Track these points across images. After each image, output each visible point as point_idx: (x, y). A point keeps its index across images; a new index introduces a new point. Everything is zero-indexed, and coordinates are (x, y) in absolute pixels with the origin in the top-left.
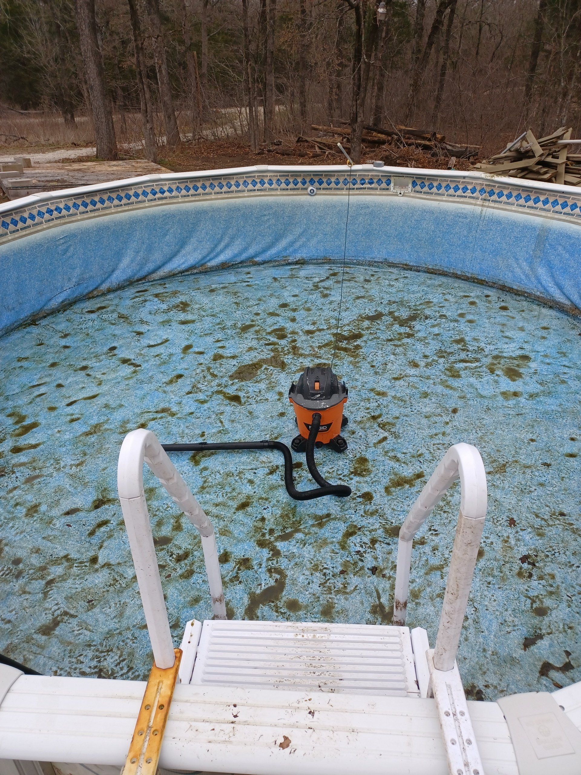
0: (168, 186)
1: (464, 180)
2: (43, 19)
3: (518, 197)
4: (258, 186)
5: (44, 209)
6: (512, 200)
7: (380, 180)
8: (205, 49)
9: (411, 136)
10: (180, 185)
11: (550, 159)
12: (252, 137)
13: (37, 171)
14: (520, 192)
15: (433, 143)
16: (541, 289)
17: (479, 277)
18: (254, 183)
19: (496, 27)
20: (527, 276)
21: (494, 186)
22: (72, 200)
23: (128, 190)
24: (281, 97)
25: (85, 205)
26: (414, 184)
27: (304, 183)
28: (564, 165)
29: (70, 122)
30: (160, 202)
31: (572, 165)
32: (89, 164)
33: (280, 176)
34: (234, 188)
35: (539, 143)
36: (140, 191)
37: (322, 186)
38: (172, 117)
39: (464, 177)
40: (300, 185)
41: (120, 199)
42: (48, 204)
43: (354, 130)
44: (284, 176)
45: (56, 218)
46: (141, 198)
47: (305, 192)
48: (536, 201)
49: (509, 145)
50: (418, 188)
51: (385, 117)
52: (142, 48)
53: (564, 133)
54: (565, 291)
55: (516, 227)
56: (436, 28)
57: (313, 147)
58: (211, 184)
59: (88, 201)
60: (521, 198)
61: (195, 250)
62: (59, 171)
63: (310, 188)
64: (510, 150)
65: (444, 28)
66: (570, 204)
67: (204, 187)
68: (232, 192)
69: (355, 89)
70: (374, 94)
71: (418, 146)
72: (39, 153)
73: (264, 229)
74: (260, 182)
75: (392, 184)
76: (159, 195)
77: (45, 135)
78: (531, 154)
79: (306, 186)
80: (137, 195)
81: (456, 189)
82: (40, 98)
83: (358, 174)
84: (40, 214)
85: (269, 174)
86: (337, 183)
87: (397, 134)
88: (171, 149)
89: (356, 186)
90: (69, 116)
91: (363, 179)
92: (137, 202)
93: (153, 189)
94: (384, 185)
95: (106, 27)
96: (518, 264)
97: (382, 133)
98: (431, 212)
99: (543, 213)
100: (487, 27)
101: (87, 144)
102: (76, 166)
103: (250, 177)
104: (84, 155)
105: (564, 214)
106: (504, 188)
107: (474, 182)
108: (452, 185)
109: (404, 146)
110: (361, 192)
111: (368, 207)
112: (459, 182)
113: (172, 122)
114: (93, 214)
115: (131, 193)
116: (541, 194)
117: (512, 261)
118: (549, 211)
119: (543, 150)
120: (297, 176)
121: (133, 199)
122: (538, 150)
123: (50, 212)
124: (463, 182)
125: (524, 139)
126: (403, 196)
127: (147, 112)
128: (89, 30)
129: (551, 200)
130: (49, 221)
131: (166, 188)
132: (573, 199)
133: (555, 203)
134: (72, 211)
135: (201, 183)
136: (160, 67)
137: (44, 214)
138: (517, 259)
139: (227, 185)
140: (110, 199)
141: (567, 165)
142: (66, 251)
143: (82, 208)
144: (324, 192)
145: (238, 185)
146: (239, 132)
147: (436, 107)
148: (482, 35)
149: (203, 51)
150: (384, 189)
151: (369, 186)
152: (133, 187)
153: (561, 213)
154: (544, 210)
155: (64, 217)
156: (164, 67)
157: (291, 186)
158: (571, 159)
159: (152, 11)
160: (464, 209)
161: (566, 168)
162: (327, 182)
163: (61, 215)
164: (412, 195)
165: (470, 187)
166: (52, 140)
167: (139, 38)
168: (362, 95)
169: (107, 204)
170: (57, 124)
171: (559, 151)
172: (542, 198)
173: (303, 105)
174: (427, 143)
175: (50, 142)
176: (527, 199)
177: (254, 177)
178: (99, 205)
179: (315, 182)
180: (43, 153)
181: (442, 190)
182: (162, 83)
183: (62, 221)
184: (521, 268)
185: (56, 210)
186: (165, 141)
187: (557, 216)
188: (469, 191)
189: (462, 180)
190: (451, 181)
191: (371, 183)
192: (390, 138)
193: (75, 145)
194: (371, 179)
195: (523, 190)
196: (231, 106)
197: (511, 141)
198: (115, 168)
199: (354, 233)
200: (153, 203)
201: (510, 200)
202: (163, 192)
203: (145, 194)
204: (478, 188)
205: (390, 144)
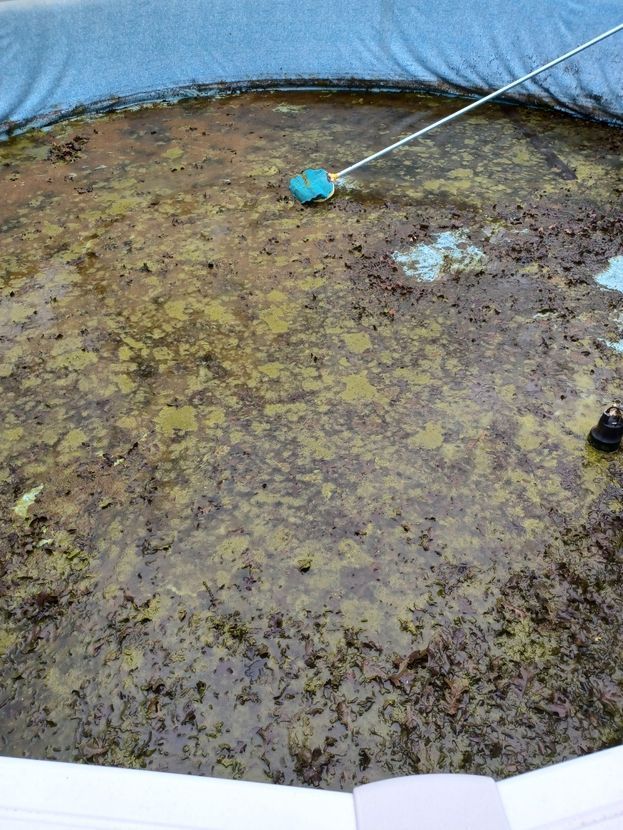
16: (399, 71)
17: (321, 77)
20: (378, 59)
54: (429, 64)
96: (364, 46)
117: (357, 44)
138: (362, 40)
184: (369, 50)
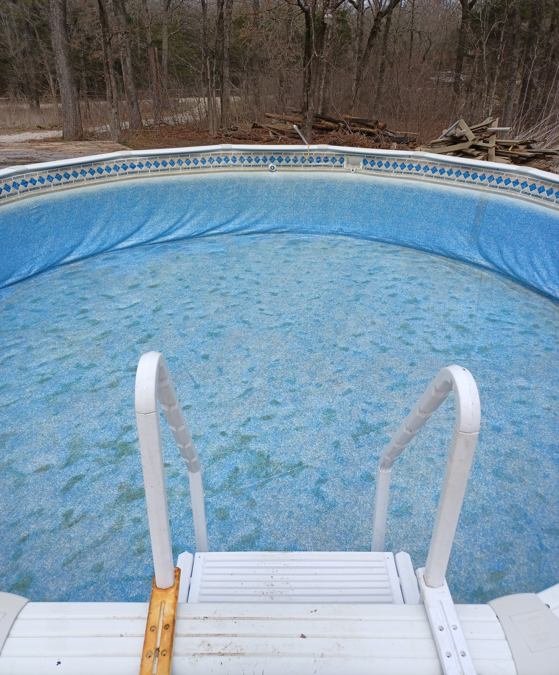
0: (138, 162)
1: (410, 159)
2: (12, 16)
3: (458, 173)
4: (223, 163)
5: (19, 181)
6: (453, 176)
7: (334, 158)
8: (165, 46)
9: (356, 124)
10: (150, 161)
11: (481, 143)
12: (211, 123)
13: (6, 150)
14: (460, 169)
15: (376, 130)
18: (219, 160)
19: (425, 35)
21: (437, 164)
22: (46, 172)
23: (100, 164)
24: (236, 89)
25: (59, 177)
26: (365, 162)
27: (265, 160)
28: (494, 148)
29: (35, 108)
30: (131, 176)
31: (501, 148)
32: (57, 144)
33: (243, 154)
34: (200, 164)
35: (471, 130)
36: (112, 166)
37: (282, 163)
38: (135, 104)
39: (410, 156)
40: (261, 162)
41: (92, 172)
42: (23, 176)
43: (306, 118)
44: (246, 154)
45: (30, 190)
46: (113, 172)
47: (267, 169)
48: (474, 176)
49: (445, 132)
50: (368, 166)
51: (332, 108)
52: (109, 43)
53: (493, 122)
55: (457, 200)
56: (374, 33)
57: (267, 132)
58: (179, 160)
59: (62, 174)
60: (461, 174)
61: (162, 220)
62: (27, 150)
63: (271, 165)
64: (446, 136)
65: (381, 34)
66: (504, 179)
67: (172, 163)
68: (199, 168)
69: (306, 81)
70: (322, 87)
71: (362, 133)
72: (5, 134)
73: (228, 202)
74: (225, 159)
75: (345, 162)
76: (129, 170)
77: (11, 119)
78: (464, 139)
79: (267, 163)
80: (108, 169)
81: (403, 166)
82: (6, 86)
83: (314, 152)
84: (15, 185)
85: (232, 152)
86: (295, 161)
87: (343, 122)
88: (134, 133)
89: (312, 164)
90: (35, 102)
91: (319, 158)
92: (108, 176)
93: (124, 164)
94: (338, 163)
95: (74, 25)
97: (329, 121)
98: (381, 187)
99: (481, 188)
100: (417, 34)
101: (52, 127)
102: (44, 146)
103: (215, 154)
104: (50, 136)
105: (500, 187)
106: (446, 165)
107: (419, 160)
108: (399, 164)
109: (350, 133)
110: (317, 169)
111: (324, 182)
112: (405, 160)
113: (135, 109)
114: (66, 186)
115: (103, 167)
116: (478, 170)
118: (486, 185)
119: (475, 135)
120: (258, 154)
121: (105, 173)
122: (471, 136)
123: (25, 183)
124: (409, 161)
125: (457, 126)
126: (355, 172)
127: (112, 98)
128: (60, 27)
129: (488, 175)
130: (23, 192)
131: (136, 164)
132: (506, 175)
133: (491, 178)
134: (46, 183)
135: (170, 159)
136: (125, 60)
137: (19, 185)
139: (194, 161)
140: (83, 173)
141: (496, 148)
142: (38, 220)
143: (55, 181)
144: (283, 168)
145: (204, 161)
146: (198, 118)
147: (377, 98)
148: (413, 41)
149: (163, 48)
150: (338, 166)
151: (324, 163)
152: (105, 162)
153: (497, 187)
154: (482, 184)
155: (38, 188)
156: (128, 60)
157: (253, 163)
158: (499, 144)
159: (119, 12)
160: (410, 184)
161: (496, 151)
162: (286, 160)
163: (35, 187)
164: (363, 171)
165: (415, 165)
166: (18, 123)
167: (107, 34)
168: (312, 86)
169: (80, 177)
170: (22, 110)
171: (488, 137)
172: (479, 174)
173: (257, 96)
174: (371, 130)
175: (16, 125)
176: (466, 175)
177: (219, 154)
178: (72, 178)
179: (275, 159)
180: (10, 134)
181: (390, 168)
182: (127, 73)
183: (36, 192)
185: (31, 181)
186: (128, 125)
187: (493, 190)
188: (414, 168)
189: (408, 159)
190: (398, 160)
191: (326, 161)
192: (337, 126)
193: (41, 128)
194: (326, 157)
195: (462, 168)
196: (191, 96)
197: (447, 128)
198: (82, 148)
199: (311, 206)
200: (124, 177)
201: (451, 176)
202: (133, 167)
203: (116, 168)
204: (423, 166)
205: (337, 131)
